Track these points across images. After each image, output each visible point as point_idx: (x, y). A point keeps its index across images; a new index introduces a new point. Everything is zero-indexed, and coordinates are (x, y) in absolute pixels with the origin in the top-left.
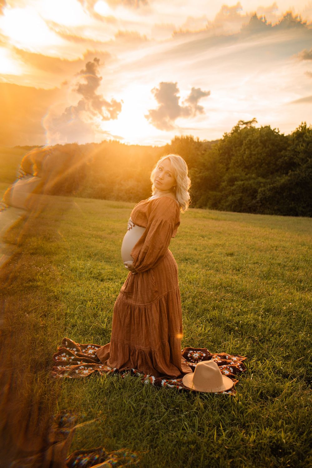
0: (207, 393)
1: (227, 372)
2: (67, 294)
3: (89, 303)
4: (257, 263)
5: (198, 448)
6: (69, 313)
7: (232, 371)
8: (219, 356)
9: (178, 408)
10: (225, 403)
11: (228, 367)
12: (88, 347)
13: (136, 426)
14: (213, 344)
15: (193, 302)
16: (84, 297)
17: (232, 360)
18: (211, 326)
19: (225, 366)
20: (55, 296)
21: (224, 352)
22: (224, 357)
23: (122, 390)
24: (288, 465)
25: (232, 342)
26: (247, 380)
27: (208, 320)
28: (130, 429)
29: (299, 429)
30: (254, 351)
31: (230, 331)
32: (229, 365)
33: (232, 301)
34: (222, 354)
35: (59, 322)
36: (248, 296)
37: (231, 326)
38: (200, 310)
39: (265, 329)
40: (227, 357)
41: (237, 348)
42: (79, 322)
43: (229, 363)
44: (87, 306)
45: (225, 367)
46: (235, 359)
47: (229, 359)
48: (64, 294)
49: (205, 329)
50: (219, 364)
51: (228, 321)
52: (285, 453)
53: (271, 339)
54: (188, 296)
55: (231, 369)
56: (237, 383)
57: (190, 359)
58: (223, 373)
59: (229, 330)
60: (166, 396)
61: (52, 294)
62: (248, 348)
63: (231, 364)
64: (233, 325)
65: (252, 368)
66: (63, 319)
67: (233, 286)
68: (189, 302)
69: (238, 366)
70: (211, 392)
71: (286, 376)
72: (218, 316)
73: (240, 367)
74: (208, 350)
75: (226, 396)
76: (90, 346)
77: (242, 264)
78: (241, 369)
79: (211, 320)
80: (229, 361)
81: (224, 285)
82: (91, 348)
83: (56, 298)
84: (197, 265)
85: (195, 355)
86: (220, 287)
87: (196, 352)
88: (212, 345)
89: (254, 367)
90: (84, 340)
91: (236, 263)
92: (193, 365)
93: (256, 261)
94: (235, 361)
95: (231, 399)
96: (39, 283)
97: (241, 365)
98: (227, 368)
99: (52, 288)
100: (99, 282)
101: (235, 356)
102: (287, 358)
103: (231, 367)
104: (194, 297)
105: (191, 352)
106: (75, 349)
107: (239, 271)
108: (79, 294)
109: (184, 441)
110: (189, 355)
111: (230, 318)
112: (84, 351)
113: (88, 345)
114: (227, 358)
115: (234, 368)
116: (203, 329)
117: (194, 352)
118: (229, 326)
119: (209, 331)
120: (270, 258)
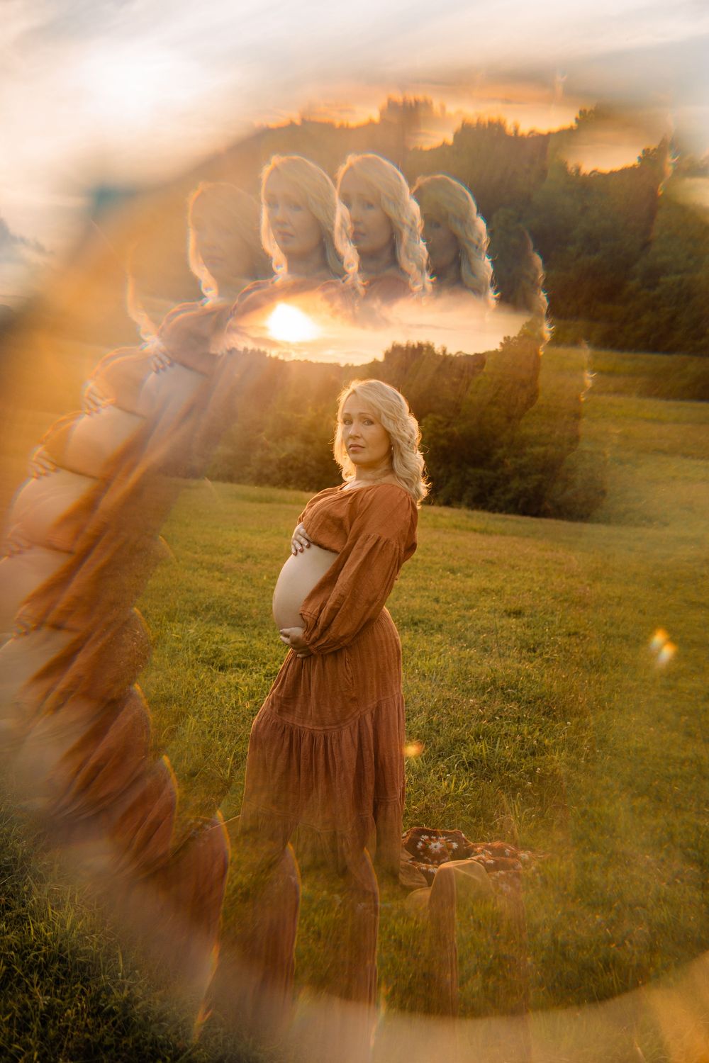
3: (192, 720)
4: (575, 633)
8: (488, 848)
11: (510, 876)
14: (474, 820)
15: (430, 722)
16: (180, 705)
17: (519, 859)
18: (471, 779)
19: (502, 872)
21: (501, 839)
22: (499, 852)
25: (519, 817)
27: (463, 764)
31: (514, 790)
32: (512, 871)
33: (519, 720)
34: (497, 844)
36: (554, 711)
37: (516, 780)
38: (445, 740)
40: (507, 851)
41: (530, 831)
43: (513, 866)
44: (188, 727)
45: (501, 876)
46: (525, 855)
47: (513, 856)
49: (457, 786)
50: (489, 868)
51: (509, 767)
54: (418, 707)
55: (516, 880)
57: (422, 854)
59: (512, 787)
63: (517, 867)
64: (521, 777)
67: (520, 687)
68: (420, 721)
69: (532, 874)
72: (487, 754)
73: (537, 875)
74: (463, 835)
77: (542, 636)
79: (471, 764)
80: (511, 861)
81: (500, 683)
84: (439, 637)
85: (433, 844)
86: (491, 687)
87: (437, 839)
88: (471, 823)
91: (529, 632)
92: (428, 868)
93: (573, 630)
94: (526, 861)
97: (540, 871)
98: (507, 877)
100: (214, 671)
101: (525, 849)
103: (516, 875)
104: (432, 712)
105: (426, 837)
107: (535, 652)
108: (169, 699)
110: (420, 845)
111: (515, 760)
114: (508, 854)
116: (453, 786)
117: (431, 839)
118: (511, 778)
119: (465, 790)
120: (606, 624)
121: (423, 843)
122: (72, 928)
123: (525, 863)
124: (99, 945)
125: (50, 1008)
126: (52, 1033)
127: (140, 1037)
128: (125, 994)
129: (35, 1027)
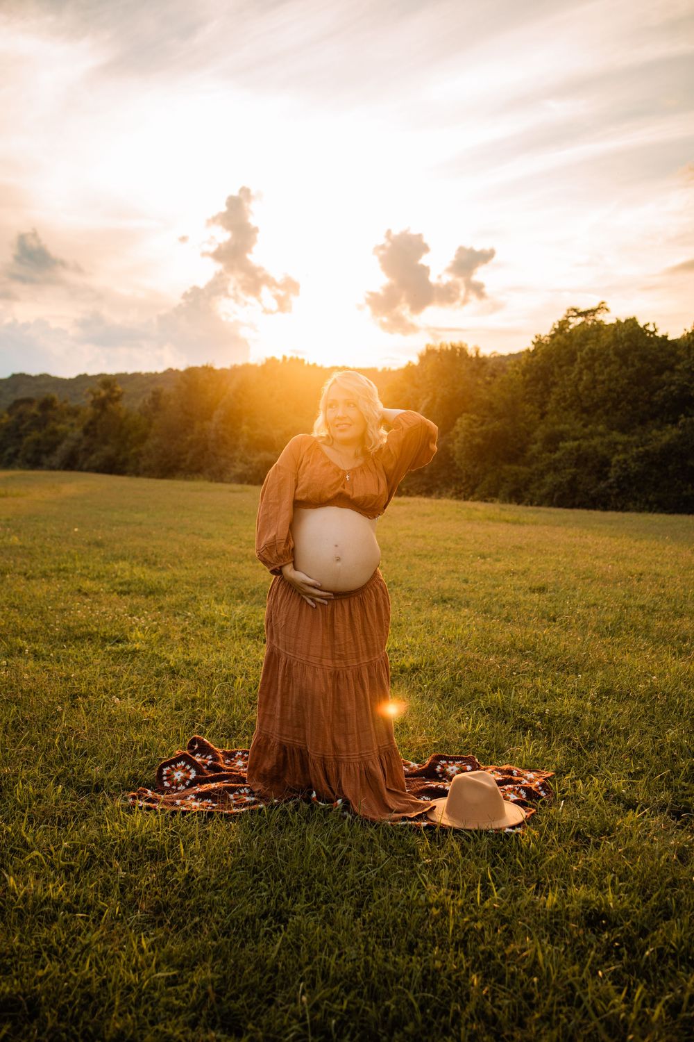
0: (470, 831)
1: (513, 797)
2: (196, 665)
3: (240, 680)
4: (595, 605)
5: (445, 913)
6: (199, 699)
7: (524, 796)
8: (497, 770)
9: (412, 855)
10: (502, 846)
11: (517, 789)
12: (237, 756)
13: (330, 879)
14: (488, 752)
15: (453, 678)
16: (229, 669)
17: (526, 778)
18: (487, 721)
19: (510, 786)
20: (171, 668)
21: (511, 764)
22: (510, 772)
23: (304, 825)
24: (617, 944)
25: (527, 747)
26: (551, 812)
27: (482, 710)
28: (317, 885)
29: (646, 891)
30: (571, 764)
31: (526, 729)
32: (519, 785)
33: (534, 675)
34: (505, 767)
35: (180, 713)
36: (567, 667)
37: (527, 720)
38: (466, 691)
39: (597, 725)
40: (515, 772)
41: (537, 759)
42: (220, 713)
43: (519, 782)
44: (236, 685)
45: (509, 789)
46: (530, 775)
47: (519, 775)
48: (188, 664)
49: (474, 726)
50: (500, 783)
51: (522, 711)
52: (612, 925)
53: (608, 743)
54: (442, 665)
55: (522, 792)
56: (533, 814)
57: (440, 776)
58: (506, 799)
59: (524, 726)
60: (388, 836)
61: (164, 665)
62: (559, 758)
63: (523, 783)
64: (532, 718)
65: (563, 792)
66: (188, 708)
67: (538, 649)
68: (444, 678)
69: (537, 787)
70: (477, 828)
71: (631, 806)
72: (503, 702)
73: (540, 788)
74: (477, 760)
75: (507, 836)
76: (240, 754)
77: (563, 608)
78: (543, 794)
79: (488, 710)
80: (516, 779)
81: (520, 645)
82: (242, 756)
83: (173, 672)
84: (466, 611)
85: (450, 768)
86: (511, 649)
87: (454, 763)
88: (485, 753)
89: (567, 789)
90: (231, 743)
91: (551, 605)
92: (444, 786)
93: (592, 602)
94: (532, 779)
95: (516, 840)
96: (137, 646)
97: (543, 785)
98: (514, 790)
99: (164, 653)
100: (259, 643)
101: (531, 771)
102: (637, 775)
103: (523, 788)
104: (457, 668)
105: (444, 762)
106: (210, 757)
107: (555, 621)
108: (219, 664)
109: (420, 904)
110: (439, 769)
111: (527, 705)
112: (228, 761)
113: (235, 752)
114: (515, 774)
115: (528, 791)
116: (470, 726)
117: (448, 764)
118: (524, 720)
119: (482, 730)
120: (625, 597)
121: (442, 766)
122: (141, 826)
123: (531, 781)
124: (164, 839)
125: (127, 880)
126: (129, 896)
127: (200, 898)
128: (187, 871)
129: (115, 892)
